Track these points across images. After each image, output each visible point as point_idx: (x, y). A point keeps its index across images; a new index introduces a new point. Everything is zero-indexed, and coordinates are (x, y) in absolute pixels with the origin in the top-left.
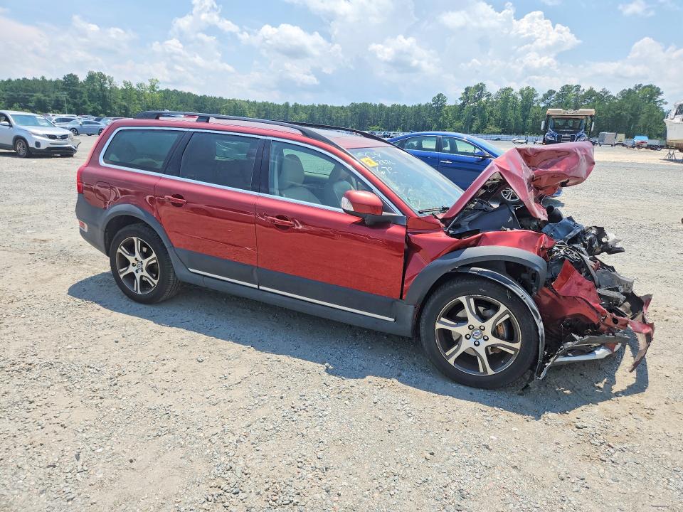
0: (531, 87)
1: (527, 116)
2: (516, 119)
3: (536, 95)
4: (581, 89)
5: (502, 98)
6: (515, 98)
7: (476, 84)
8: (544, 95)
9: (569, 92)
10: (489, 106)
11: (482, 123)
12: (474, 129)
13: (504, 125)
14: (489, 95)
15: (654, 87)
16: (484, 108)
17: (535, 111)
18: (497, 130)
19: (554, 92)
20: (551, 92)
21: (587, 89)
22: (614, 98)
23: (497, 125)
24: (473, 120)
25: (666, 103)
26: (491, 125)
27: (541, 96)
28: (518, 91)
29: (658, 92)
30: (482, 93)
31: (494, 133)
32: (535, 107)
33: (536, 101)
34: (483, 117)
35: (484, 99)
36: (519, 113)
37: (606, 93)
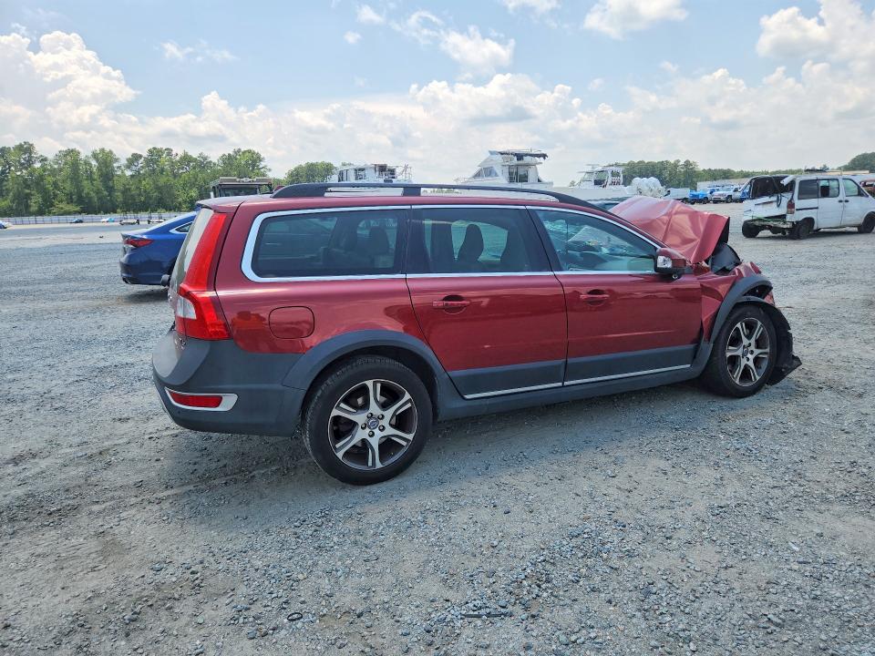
0: (107, 150)
1: (113, 187)
2: (98, 192)
3: (117, 160)
4: (174, 153)
5: (66, 164)
6: (86, 163)
7: (18, 144)
8: (128, 160)
9: (160, 156)
10: (49, 175)
11: (45, 200)
12: (34, 208)
13: (80, 200)
14: (45, 159)
15: (254, 153)
16: (41, 178)
17: (123, 181)
18: (72, 208)
19: (141, 156)
20: (136, 157)
21: (181, 153)
22: (214, 164)
23: (70, 201)
24: (28, 196)
25: (270, 170)
26: (61, 201)
27: (123, 162)
28: (90, 154)
29: (259, 159)
30: (30, 157)
31: (69, 213)
32: (119, 176)
33: (119, 167)
34: (44, 192)
35: (37, 165)
36: (98, 183)
37: (205, 159)
